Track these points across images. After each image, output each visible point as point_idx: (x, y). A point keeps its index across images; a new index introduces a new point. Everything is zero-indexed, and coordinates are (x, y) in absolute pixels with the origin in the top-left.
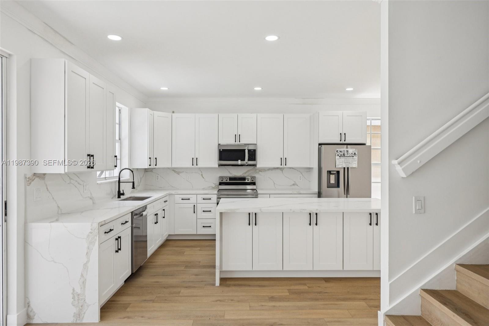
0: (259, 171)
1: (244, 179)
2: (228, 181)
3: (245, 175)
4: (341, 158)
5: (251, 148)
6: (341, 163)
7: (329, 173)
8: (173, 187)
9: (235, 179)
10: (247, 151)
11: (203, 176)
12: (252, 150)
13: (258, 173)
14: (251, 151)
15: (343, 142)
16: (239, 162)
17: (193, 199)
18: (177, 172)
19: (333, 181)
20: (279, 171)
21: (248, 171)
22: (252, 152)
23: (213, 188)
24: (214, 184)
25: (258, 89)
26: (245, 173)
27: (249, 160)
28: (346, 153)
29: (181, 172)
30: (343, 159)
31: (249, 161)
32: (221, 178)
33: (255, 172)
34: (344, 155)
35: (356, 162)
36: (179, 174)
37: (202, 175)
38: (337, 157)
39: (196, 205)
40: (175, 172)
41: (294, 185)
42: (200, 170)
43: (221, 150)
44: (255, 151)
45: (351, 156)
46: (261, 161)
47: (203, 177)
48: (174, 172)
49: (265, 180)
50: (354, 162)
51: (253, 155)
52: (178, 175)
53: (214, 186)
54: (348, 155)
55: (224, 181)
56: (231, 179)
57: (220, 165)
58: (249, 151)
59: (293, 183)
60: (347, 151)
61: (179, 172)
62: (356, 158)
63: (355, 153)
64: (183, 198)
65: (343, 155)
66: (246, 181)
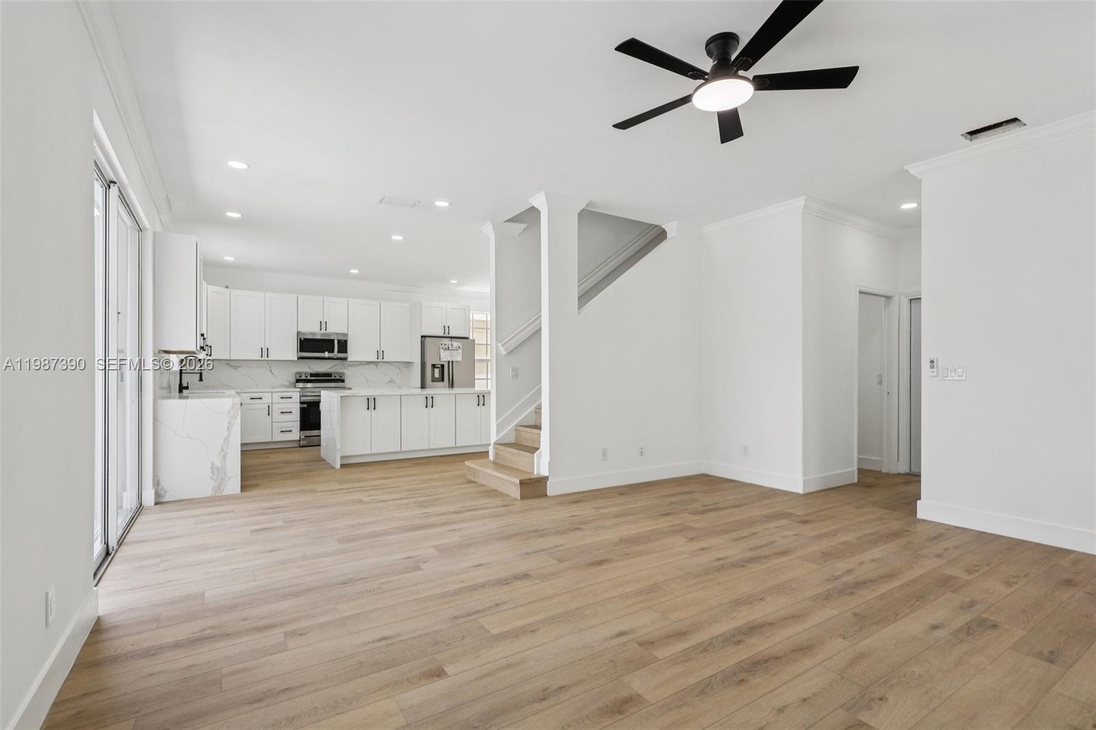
1: (330, 375)
2: (309, 377)
3: (331, 371)
4: (445, 351)
5: (341, 338)
6: (445, 357)
7: (434, 366)
9: (317, 375)
10: (336, 341)
11: (273, 372)
12: (342, 340)
13: (348, 367)
15: (446, 335)
16: (327, 354)
17: (268, 399)
18: (231, 365)
19: (437, 375)
20: (372, 366)
21: (335, 366)
22: (342, 342)
23: (287, 386)
24: (288, 381)
26: (330, 368)
27: (338, 352)
28: (450, 347)
29: (239, 367)
30: (447, 352)
31: (338, 354)
32: (299, 374)
33: (344, 367)
34: (449, 349)
35: (461, 356)
36: (236, 369)
37: (271, 370)
38: (442, 350)
39: (270, 405)
41: (390, 382)
43: (303, 339)
44: (346, 342)
45: (456, 350)
46: (353, 354)
47: (273, 374)
48: (228, 367)
49: (356, 376)
50: (459, 356)
51: (343, 346)
52: (234, 369)
53: (288, 384)
54: (453, 349)
55: (303, 378)
56: (312, 375)
57: (300, 358)
59: (390, 380)
60: (452, 345)
61: (236, 365)
62: (460, 351)
63: (459, 347)
64: (253, 398)
65: (447, 349)
66: (333, 378)
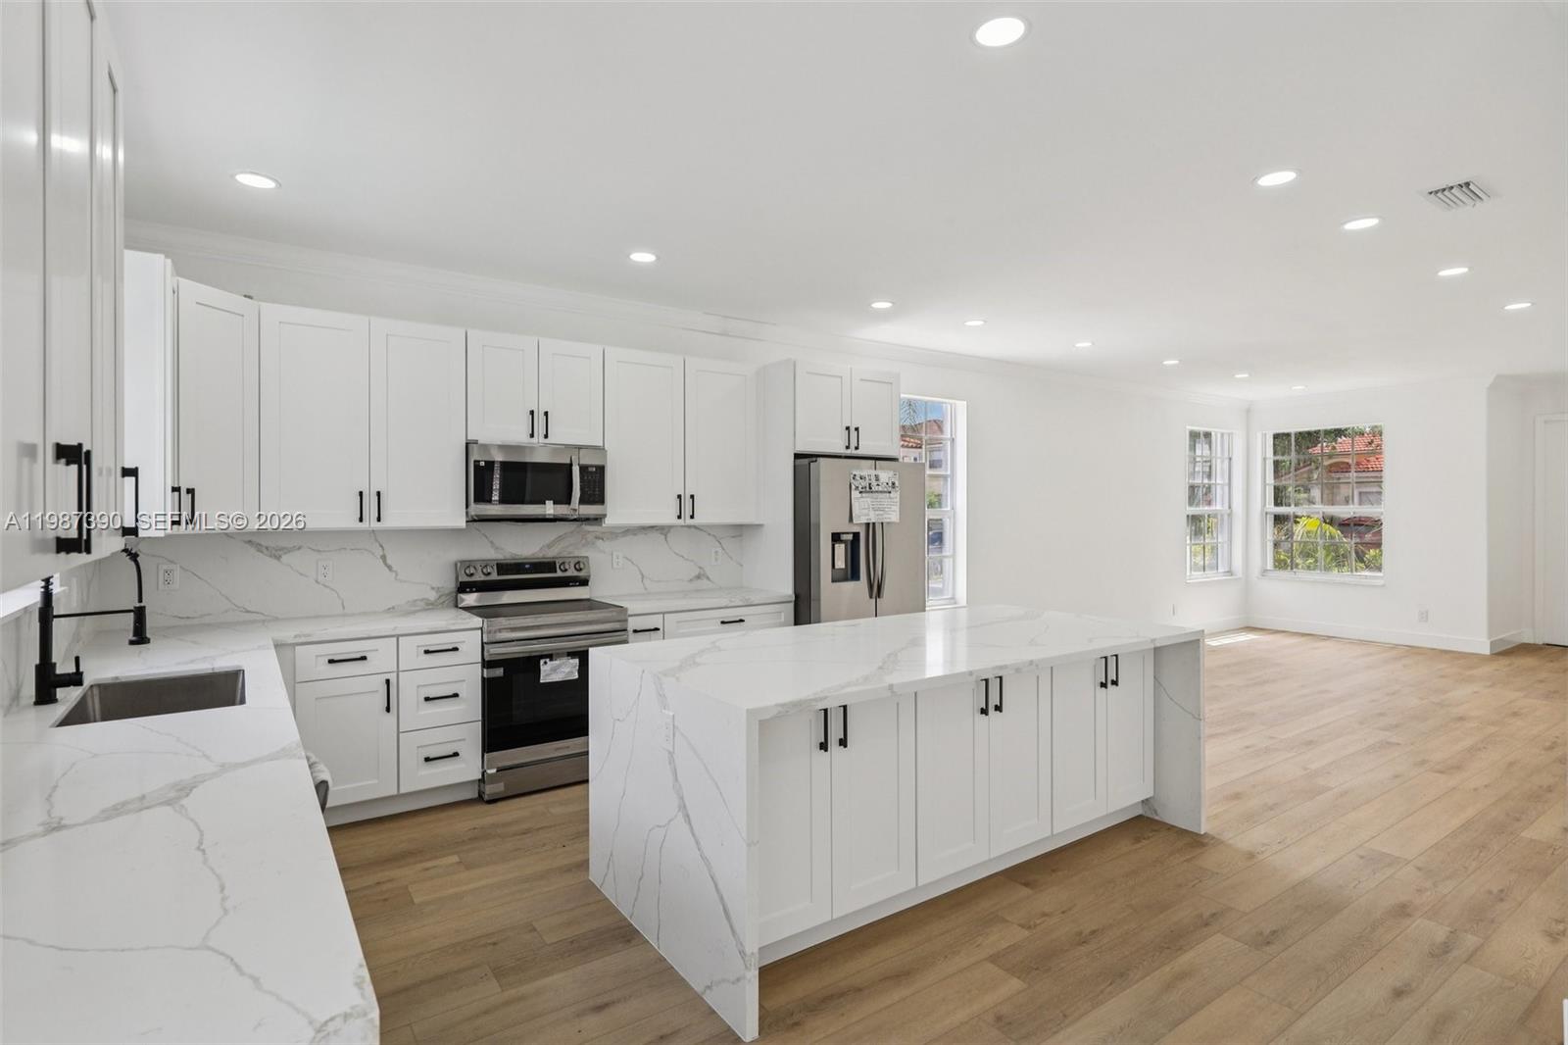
0: (597, 538)
1: (550, 566)
2: (494, 576)
3: (550, 554)
4: (864, 495)
5: (589, 459)
6: (865, 511)
7: (836, 538)
8: (248, 612)
9: (517, 567)
10: (576, 471)
11: (389, 562)
12: (592, 466)
13: (593, 544)
14: (590, 469)
15: (852, 451)
16: (550, 509)
17: (382, 658)
18: (267, 548)
19: (840, 564)
20: (658, 537)
21: (560, 538)
22: (591, 472)
23: (432, 604)
24: (433, 588)
25: (643, 257)
26: (549, 546)
27: (582, 501)
28: (874, 483)
29: (287, 550)
30: (867, 499)
31: (581, 506)
32: (467, 564)
33: (584, 541)
34: (870, 488)
35: (896, 508)
36: (278, 558)
37: (384, 558)
38: (855, 494)
39: (393, 678)
40: (259, 551)
41: (698, 577)
42: (376, 540)
43: (482, 464)
44: (601, 470)
45: (885, 492)
46: (618, 510)
47: (390, 568)
48: (252, 550)
49: (615, 566)
50: (894, 508)
51: (595, 485)
52: (275, 561)
53: (432, 596)
54: (880, 489)
55: (479, 577)
56: (503, 568)
57: (473, 520)
58: (583, 469)
59: (697, 572)
60: (877, 478)
61: (282, 549)
62: (896, 495)
63: (893, 484)
64: (336, 658)
65: (868, 489)
66: (559, 574)
